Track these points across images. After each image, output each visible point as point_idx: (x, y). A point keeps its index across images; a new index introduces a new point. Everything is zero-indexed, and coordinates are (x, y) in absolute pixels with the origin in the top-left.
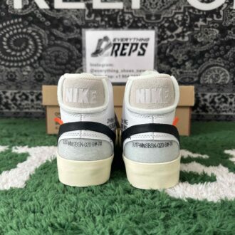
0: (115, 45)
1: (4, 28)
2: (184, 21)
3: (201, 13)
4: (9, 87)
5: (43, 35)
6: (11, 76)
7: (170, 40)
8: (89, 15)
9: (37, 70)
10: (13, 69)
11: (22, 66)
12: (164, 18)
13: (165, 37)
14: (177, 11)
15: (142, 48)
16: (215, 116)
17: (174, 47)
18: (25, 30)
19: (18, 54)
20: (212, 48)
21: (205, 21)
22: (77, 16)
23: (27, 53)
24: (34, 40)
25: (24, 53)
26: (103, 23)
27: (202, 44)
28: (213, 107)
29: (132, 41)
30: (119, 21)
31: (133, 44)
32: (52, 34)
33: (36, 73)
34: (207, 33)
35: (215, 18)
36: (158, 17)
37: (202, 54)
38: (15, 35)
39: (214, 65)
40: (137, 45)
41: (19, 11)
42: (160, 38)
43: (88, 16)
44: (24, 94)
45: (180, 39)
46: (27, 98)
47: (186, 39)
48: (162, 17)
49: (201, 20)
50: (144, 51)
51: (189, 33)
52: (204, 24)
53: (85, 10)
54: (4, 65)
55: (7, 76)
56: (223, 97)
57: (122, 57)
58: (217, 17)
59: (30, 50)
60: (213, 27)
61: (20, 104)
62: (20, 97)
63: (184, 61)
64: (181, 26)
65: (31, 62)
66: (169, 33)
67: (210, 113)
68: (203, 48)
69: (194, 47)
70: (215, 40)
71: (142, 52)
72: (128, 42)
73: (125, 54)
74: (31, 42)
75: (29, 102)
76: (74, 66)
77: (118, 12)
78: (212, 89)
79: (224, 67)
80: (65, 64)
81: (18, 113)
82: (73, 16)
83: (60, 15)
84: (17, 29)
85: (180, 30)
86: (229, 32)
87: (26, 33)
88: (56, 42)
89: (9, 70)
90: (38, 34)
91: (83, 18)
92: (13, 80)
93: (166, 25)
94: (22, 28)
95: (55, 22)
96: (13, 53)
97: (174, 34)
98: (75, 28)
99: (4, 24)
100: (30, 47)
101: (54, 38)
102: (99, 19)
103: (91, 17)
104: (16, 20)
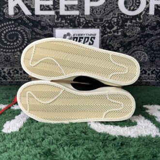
0: (74, 38)
1: (3, 27)
2: (118, 22)
3: (129, 17)
4: (6, 66)
5: (28, 32)
6: (7, 58)
7: (109, 34)
8: (58, 19)
10: (8, 54)
11: (14, 52)
12: (105, 20)
13: (106, 32)
14: (114, 16)
15: (91, 40)
17: (112, 39)
18: (16, 29)
19: (12, 44)
20: (136, 39)
21: (131, 22)
22: (49, 20)
23: (17, 43)
24: (22, 35)
25: (15, 44)
26: (67, 24)
27: (129, 37)
29: (85, 36)
30: (76, 23)
31: (85, 38)
32: (33, 31)
34: (133, 30)
35: (138, 20)
36: (101, 20)
37: (130, 43)
38: (9, 32)
39: (137, 50)
40: (88, 38)
41: (12, 16)
42: (103, 33)
43: (56, 19)
44: (15, 70)
45: (116, 34)
46: (18, 72)
47: (120, 34)
48: (104, 20)
49: (129, 21)
50: (93, 42)
51: (121, 30)
52: (130, 24)
53: (55, 16)
54: (2, 51)
55: (4, 58)
58: (139, 20)
59: (20, 41)
60: (136, 26)
61: (13, 76)
62: (13, 71)
64: (116, 25)
65: (20, 49)
66: (108, 30)
68: (130, 40)
69: (125, 39)
70: (138, 34)
71: (91, 43)
72: (83, 36)
74: (20, 37)
75: (19, 75)
77: (76, 17)
79: (144, 51)
81: (12, 82)
82: (47, 20)
83: (39, 19)
84: (11, 28)
85: (115, 28)
86: (147, 29)
87: (17, 31)
88: (36, 36)
89: (6, 54)
90: (24, 31)
91: (53, 21)
92: (9, 61)
93: (107, 25)
94: (14, 28)
95: (35, 23)
96: (8, 44)
97: (111, 31)
98: (49, 27)
99: (2, 25)
100: (20, 39)
101: (35, 34)
102: (64, 21)
103: (58, 20)
104: (10, 22)
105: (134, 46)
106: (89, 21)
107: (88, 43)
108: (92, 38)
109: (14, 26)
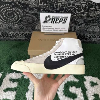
0: (53, 19)
1: (2, 8)
3: (95, 4)
4: (10, 31)
5: (20, 12)
6: (10, 27)
9: (20, 25)
11: (14, 24)
14: (83, 3)
15: (64, 20)
16: (90, 41)
17: (79, 18)
19: (11, 19)
20: (95, 19)
22: (35, 3)
25: (13, 19)
26: (48, 7)
27: (91, 17)
28: (90, 39)
29: (60, 18)
30: (55, 6)
31: (61, 19)
32: (24, 11)
33: (20, 26)
34: (95, 13)
37: (90, 21)
38: (8, 11)
39: (94, 25)
40: (62, 19)
44: (16, 33)
45: (82, 15)
46: (18, 35)
47: (85, 15)
48: (75, 5)
49: (94, 7)
50: (65, 22)
51: (87, 12)
54: (6, 23)
55: (8, 27)
56: (95, 36)
57: (56, 24)
59: (16, 18)
60: (98, 10)
61: (16, 37)
62: (15, 34)
63: (82, 23)
64: (83, 9)
66: (77, 12)
67: (88, 40)
68: (91, 19)
69: (87, 18)
70: (97, 16)
71: (64, 22)
73: (57, 23)
74: (16, 15)
75: (19, 36)
76: (35, 24)
77: (55, 2)
78: (91, 33)
79: (98, 26)
80: (32, 23)
81: (16, 39)
82: (33, 3)
83: (27, 2)
84: (8, 9)
85: (83, 11)
87: (12, 11)
88: (27, 14)
89: (9, 25)
90: (18, 11)
91: (38, 4)
92: (11, 29)
93: (77, 9)
94: (10, 9)
95: (25, 6)
96: (9, 19)
97: (79, 13)
98: (35, 9)
99: (1, 6)
100: (16, 16)
101: (25, 13)
102: (45, 5)
103: (42, 4)
104: (6, 5)
105: (93, 23)
106: (64, 5)
107: (62, 22)
108: (65, 19)
109: (10, 7)
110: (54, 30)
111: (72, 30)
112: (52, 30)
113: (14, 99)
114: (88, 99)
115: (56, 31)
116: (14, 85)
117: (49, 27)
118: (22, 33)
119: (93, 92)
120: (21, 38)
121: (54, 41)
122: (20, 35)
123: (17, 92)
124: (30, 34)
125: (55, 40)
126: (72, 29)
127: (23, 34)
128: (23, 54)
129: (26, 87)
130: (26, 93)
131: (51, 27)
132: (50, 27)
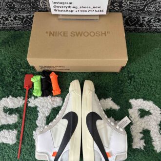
16: (147, 29)
28: (148, 24)
33: (6, 3)
110: (77, 10)
111: (115, 9)
112: (74, 9)
113: (15, 142)
114: (133, 137)
115: (82, 11)
116: (12, 120)
117: (66, 5)
118: (15, 15)
119: (143, 126)
120: (14, 26)
121: (77, 36)
122: (12, 20)
123: (18, 132)
124: (29, 17)
125: (79, 33)
126: (114, 7)
127: (17, 18)
128: (22, 60)
129: (32, 122)
130: (34, 132)
131: (71, 5)
132: (69, 5)
